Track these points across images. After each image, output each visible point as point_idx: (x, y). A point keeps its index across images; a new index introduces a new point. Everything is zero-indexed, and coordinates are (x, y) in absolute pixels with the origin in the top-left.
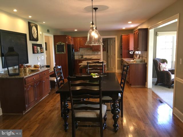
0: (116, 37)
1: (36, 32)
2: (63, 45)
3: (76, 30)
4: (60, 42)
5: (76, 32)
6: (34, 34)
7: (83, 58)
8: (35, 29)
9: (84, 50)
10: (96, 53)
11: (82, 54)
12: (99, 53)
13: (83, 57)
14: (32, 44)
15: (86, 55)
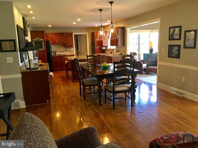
0: (87, 34)
2: (41, 41)
3: (50, 26)
4: (38, 38)
5: (50, 28)
7: (56, 55)
9: (56, 46)
10: (69, 50)
11: (55, 51)
12: (72, 49)
13: (56, 53)
15: (59, 51)
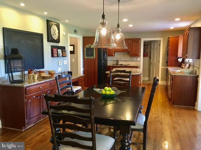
0: (162, 39)
1: (57, 31)
2: (93, 48)
6: (54, 34)
7: (118, 64)
8: (56, 28)
9: (120, 55)
10: (135, 59)
12: (139, 59)
14: (51, 46)
15: (122, 61)
